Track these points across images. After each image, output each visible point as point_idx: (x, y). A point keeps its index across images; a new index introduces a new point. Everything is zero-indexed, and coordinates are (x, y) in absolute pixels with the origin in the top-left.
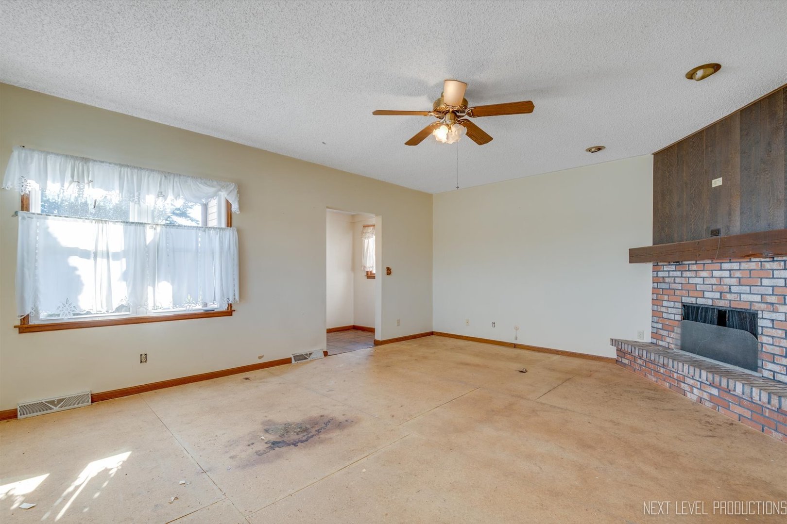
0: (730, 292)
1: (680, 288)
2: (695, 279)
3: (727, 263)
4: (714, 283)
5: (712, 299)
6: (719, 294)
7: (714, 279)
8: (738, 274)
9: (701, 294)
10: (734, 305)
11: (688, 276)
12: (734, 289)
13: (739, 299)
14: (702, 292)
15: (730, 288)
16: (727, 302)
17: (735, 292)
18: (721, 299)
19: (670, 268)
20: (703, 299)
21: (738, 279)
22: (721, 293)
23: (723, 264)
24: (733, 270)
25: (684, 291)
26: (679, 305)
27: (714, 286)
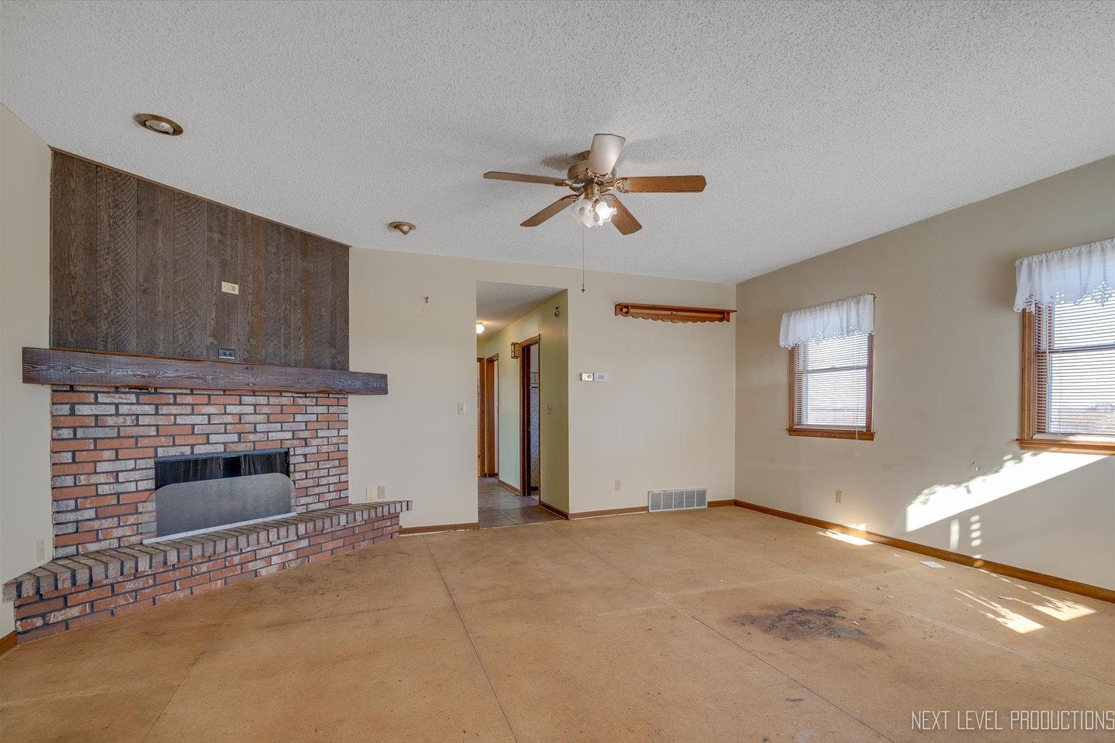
0: (255, 432)
1: (154, 434)
2: (190, 417)
3: (248, 395)
4: (228, 422)
5: (225, 444)
6: (236, 436)
7: (230, 417)
8: (266, 410)
9: (202, 439)
10: (259, 446)
11: (174, 412)
12: (260, 428)
13: (266, 439)
14: (205, 436)
15: (255, 427)
16: (249, 444)
17: (262, 430)
18: (239, 441)
19: (120, 398)
20: (208, 445)
21: (266, 416)
22: (240, 434)
23: (243, 397)
24: (259, 405)
25: (163, 438)
26: (151, 463)
27: (228, 426)
